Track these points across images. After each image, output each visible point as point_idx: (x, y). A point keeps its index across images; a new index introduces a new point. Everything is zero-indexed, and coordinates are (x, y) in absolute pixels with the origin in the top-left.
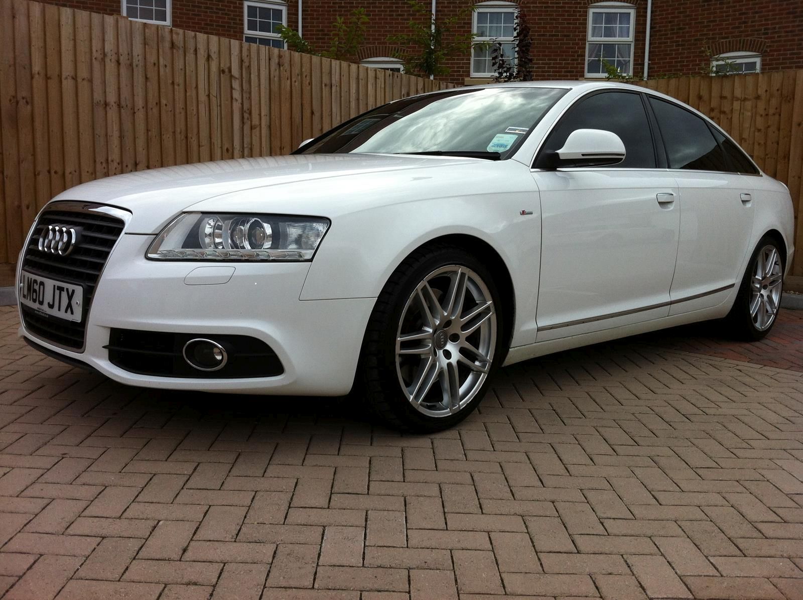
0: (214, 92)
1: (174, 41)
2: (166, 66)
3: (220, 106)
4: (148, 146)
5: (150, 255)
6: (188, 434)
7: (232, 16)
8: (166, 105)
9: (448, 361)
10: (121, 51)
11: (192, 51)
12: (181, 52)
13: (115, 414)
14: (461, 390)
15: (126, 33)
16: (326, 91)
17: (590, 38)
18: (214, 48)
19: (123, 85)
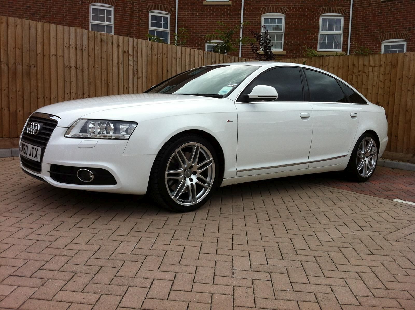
0: (120, 61)
1: (102, 38)
2: (98, 50)
3: (123, 68)
4: (89, 86)
5: (66, 136)
6: (83, 209)
7: (143, 20)
8: (98, 68)
9: (191, 183)
10: (77, 43)
11: (110, 43)
12: (105, 43)
13: (56, 200)
14: (197, 196)
15: (80, 35)
16: (174, 61)
17: (320, 31)
18: (121, 42)
19: (78, 58)
